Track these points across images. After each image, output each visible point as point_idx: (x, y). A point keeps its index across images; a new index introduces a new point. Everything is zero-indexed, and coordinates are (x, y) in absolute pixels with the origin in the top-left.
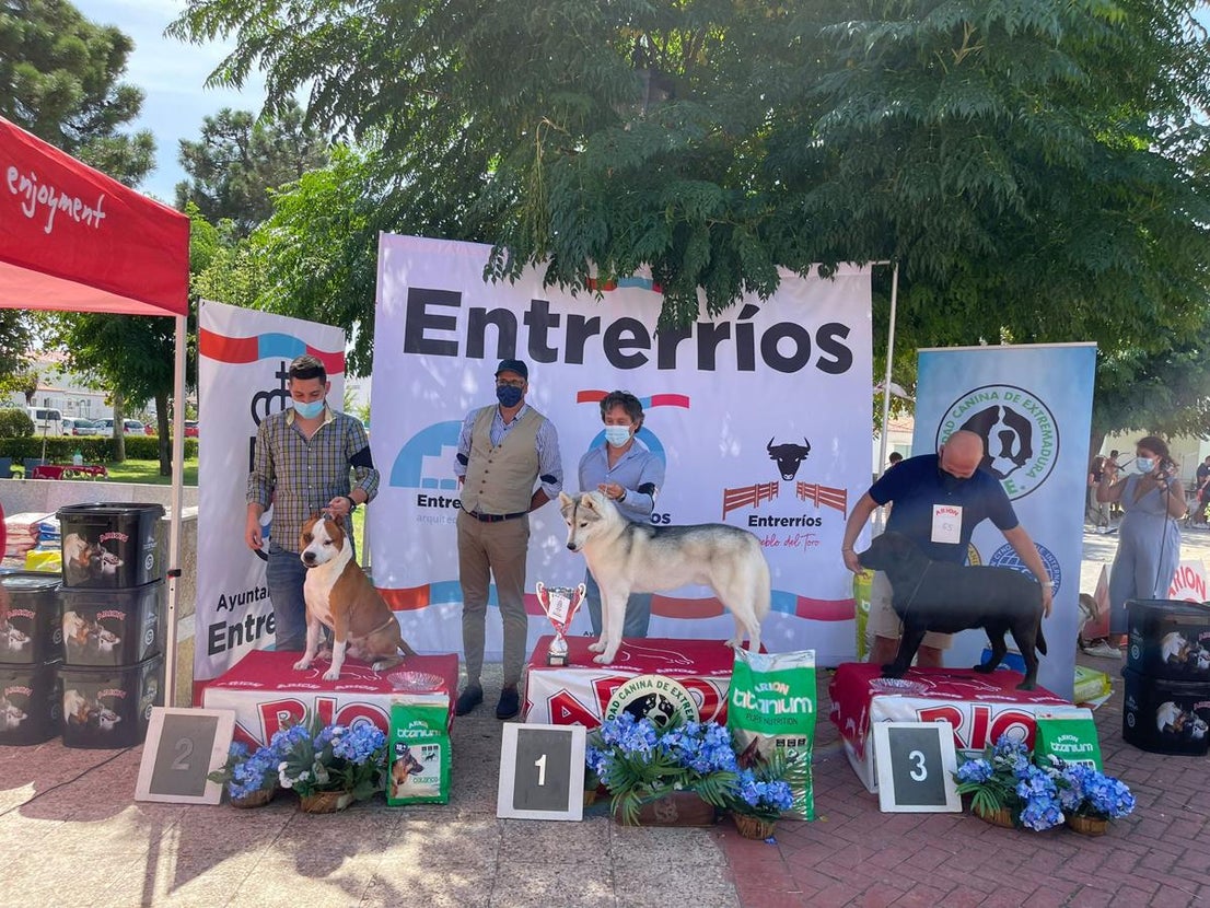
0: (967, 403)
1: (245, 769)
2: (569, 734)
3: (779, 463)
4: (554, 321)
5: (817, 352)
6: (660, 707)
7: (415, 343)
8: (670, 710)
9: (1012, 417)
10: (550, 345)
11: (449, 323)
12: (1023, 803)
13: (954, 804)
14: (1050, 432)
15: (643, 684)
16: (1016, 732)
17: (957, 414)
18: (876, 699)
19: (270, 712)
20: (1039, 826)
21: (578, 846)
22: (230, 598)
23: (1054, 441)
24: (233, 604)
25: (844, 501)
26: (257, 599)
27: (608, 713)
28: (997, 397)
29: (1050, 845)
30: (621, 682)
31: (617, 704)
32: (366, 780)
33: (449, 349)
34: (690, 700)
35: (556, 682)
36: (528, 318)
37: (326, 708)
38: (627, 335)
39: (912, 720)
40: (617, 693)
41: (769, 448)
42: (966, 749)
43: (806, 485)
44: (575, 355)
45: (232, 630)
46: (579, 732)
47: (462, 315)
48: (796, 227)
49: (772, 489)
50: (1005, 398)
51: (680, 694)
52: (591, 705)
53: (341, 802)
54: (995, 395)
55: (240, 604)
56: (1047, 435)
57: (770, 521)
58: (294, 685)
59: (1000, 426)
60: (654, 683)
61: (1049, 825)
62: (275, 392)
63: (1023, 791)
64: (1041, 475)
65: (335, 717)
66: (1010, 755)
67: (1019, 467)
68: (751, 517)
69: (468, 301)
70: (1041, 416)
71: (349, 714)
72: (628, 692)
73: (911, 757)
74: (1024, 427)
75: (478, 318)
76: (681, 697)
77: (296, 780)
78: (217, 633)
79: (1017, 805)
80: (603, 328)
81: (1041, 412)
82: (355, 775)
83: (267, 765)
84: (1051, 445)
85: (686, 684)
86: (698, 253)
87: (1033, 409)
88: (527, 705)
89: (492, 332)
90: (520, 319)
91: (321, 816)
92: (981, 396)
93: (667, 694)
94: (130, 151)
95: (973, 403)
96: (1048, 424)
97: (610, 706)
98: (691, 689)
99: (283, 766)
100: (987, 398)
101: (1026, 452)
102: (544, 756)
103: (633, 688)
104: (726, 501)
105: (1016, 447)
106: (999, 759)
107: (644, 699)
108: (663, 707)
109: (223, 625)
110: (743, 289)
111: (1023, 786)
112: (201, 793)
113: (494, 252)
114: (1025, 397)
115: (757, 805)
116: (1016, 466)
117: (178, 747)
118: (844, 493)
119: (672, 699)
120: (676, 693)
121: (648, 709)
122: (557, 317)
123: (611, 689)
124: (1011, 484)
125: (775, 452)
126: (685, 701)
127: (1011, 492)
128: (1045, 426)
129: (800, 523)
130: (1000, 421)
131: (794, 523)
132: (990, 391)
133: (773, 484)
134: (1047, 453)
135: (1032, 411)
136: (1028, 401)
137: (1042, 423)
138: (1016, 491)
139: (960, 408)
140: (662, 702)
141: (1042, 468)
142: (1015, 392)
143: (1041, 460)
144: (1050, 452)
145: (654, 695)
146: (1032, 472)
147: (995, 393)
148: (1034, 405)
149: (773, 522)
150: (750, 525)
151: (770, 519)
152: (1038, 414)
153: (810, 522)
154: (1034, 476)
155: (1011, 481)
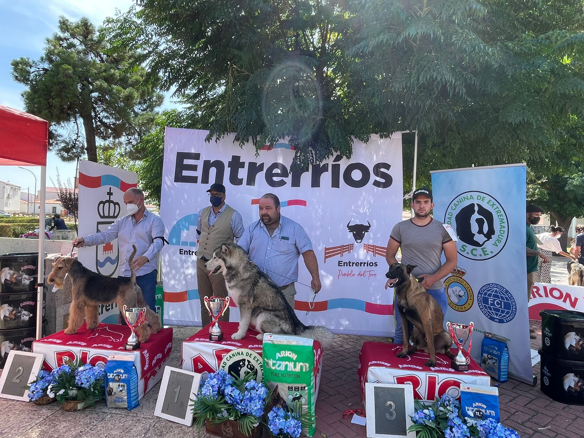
2: (194, 378)
3: (353, 233)
4: (242, 165)
5: (373, 178)
6: (247, 367)
7: (179, 178)
8: (252, 368)
9: (482, 211)
10: (240, 177)
11: (194, 168)
14: (503, 219)
15: (239, 353)
17: (453, 208)
18: (371, 369)
19: (60, 355)
23: (505, 225)
27: (221, 367)
28: (473, 198)
30: (228, 351)
31: (225, 363)
35: (195, 349)
36: (230, 164)
37: (84, 356)
38: (277, 171)
39: (390, 383)
40: (225, 357)
41: (348, 226)
42: (424, 400)
43: (369, 245)
44: (251, 181)
46: (198, 377)
47: (200, 164)
49: (349, 248)
51: (258, 360)
52: (212, 362)
53: (80, 406)
56: (502, 221)
57: (349, 264)
58: (76, 343)
59: (476, 216)
60: (245, 354)
62: (107, 201)
64: (500, 246)
65: (88, 361)
66: (448, 407)
67: (488, 240)
68: (339, 262)
69: (203, 158)
70: (498, 210)
72: (231, 357)
73: (387, 405)
74: (489, 216)
75: (207, 165)
76: (259, 362)
77: (57, 394)
80: (265, 169)
81: (497, 208)
82: (85, 393)
84: (504, 227)
87: (493, 205)
88: (182, 361)
89: (213, 171)
90: (226, 165)
91: (69, 413)
92: (465, 198)
93: (251, 360)
95: (461, 202)
96: (502, 215)
97: (222, 364)
99: (51, 386)
100: (468, 199)
101: (491, 232)
102: (179, 387)
103: (233, 355)
104: (326, 253)
105: (486, 228)
106: (441, 408)
107: (239, 361)
108: (249, 367)
112: (22, 395)
113: (211, 132)
114: (488, 198)
116: (486, 239)
117: (17, 371)
119: (253, 362)
120: (256, 359)
121: (241, 367)
122: (243, 163)
123: (223, 355)
124: (484, 250)
125: (351, 228)
126: (261, 364)
127: (485, 255)
128: (500, 215)
129: (366, 265)
130: (476, 212)
131: (362, 265)
132: (469, 194)
133: (351, 245)
134: (503, 232)
135: (493, 207)
136: (490, 200)
137: (499, 214)
138: (488, 254)
139: (455, 204)
140: (249, 364)
141: (501, 241)
142: (483, 195)
143: (500, 236)
144: (504, 231)
145: (244, 360)
146: (496, 243)
147: (471, 196)
148: (493, 203)
149: (351, 264)
150: (339, 266)
151: (350, 262)
152: (496, 208)
153: (371, 264)
154: (497, 246)
155: (485, 248)
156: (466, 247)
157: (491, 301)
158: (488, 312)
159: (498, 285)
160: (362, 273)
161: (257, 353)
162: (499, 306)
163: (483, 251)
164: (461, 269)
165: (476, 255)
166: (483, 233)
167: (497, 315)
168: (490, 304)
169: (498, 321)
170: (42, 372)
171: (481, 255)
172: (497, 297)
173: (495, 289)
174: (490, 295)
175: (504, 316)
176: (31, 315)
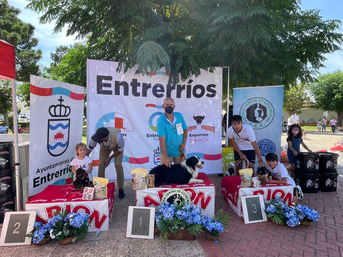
0: (248, 103)
1: (38, 233)
2: (150, 210)
3: (196, 120)
4: (139, 85)
5: (206, 92)
6: (178, 198)
7: (99, 91)
8: (182, 199)
9: (261, 106)
10: (138, 92)
11: (109, 85)
12: (288, 219)
13: (265, 219)
14: (272, 110)
15: (173, 191)
16: (279, 195)
17: (245, 106)
18: (241, 189)
19: (49, 210)
20: (293, 226)
21: (155, 251)
22: (41, 169)
23: (273, 112)
24: (42, 171)
25: (214, 129)
26: (51, 168)
27: (162, 201)
29: (297, 232)
30: (166, 191)
31: (165, 198)
32: (82, 232)
33: (110, 93)
34: (187, 195)
36: (132, 84)
37: (68, 207)
38: (159, 88)
39: (251, 195)
40: (165, 194)
41: (193, 117)
42: (265, 201)
43: (204, 126)
44: (145, 94)
45: (42, 179)
46: (152, 210)
48: (204, 57)
50: (259, 101)
51: (184, 193)
52: (156, 198)
53: (74, 240)
55: (45, 170)
56: (271, 111)
58: (58, 200)
59: (258, 109)
60: (176, 191)
61: (296, 225)
63: (288, 215)
64: (269, 122)
65: (72, 210)
66: (279, 202)
67: (263, 119)
68: (190, 134)
71: (76, 209)
72: (168, 194)
73: (252, 206)
74: (264, 109)
75: (118, 84)
76: (185, 194)
77: (57, 235)
78: (36, 181)
79: (285, 219)
80: (152, 87)
81: (269, 105)
82: (78, 231)
83: (46, 230)
85: (186, 190)
86: (179, 63)
87: (267, 104)
88: (136, 200)
89: (122, 88)
90: (129, 84)
91: (67, 246)
92: (252, 101)
93: (180, 194)
94: (35, 53)
95: (250, 103)
96: (271, 108)
97: (163, 199)
98: (188, 192)
99: (51, 231)
100: (254, 101)
101: (265, 115)
102: (141, 217)
103: (170, 193)
105: (262, 114)
106: (276, 204)
107: (174, 196)
108: (179, 198)
109: (39, 178)
110: (191, 74)
111: (287, 214)
112: (23, 241)
113: (119, 64)
114: (265, 101)
115: (212, 231)
117: (15, 226)
118: (214, 127)
119: (182, 195)
120: (183, 193)
121: (175, 199)
122: (140, 83)
123: (163, 193)
125: (195, 118)
126: (186, 196)
127: (261, 126)
129: (202, 135)
130: (258, 107)
131: (201, 135)
132: (255, 99)
133: (195, 126)
137: (269, 108)
138: (263, 126)
139: (246, 104)
140: (179, 196)
142: (262, 99)
144: (272, 115)
145: (176, 195)
146: (267, 121)
147: (256, 100)
149: (196, 135)
150: (190, 136)
151: (195, 135)
153: (205, 135)
154: (268, 122)
155: (261, 123)
156: (252, 123)
157: (263, 147)
158: (262, 152)
159: (267, 139)
160: (201, 139)
161: (184, 190)
162: (267, 149)
163: (260, 125)
165: (257, 127)
166: (261, 117)
167: (266, 153)
168: (262, 149)
170: (37, 223)
171: (259, 127)
172: (266, 145)
173: (266, 141)
174: (263, 145)
176: (9, 186)
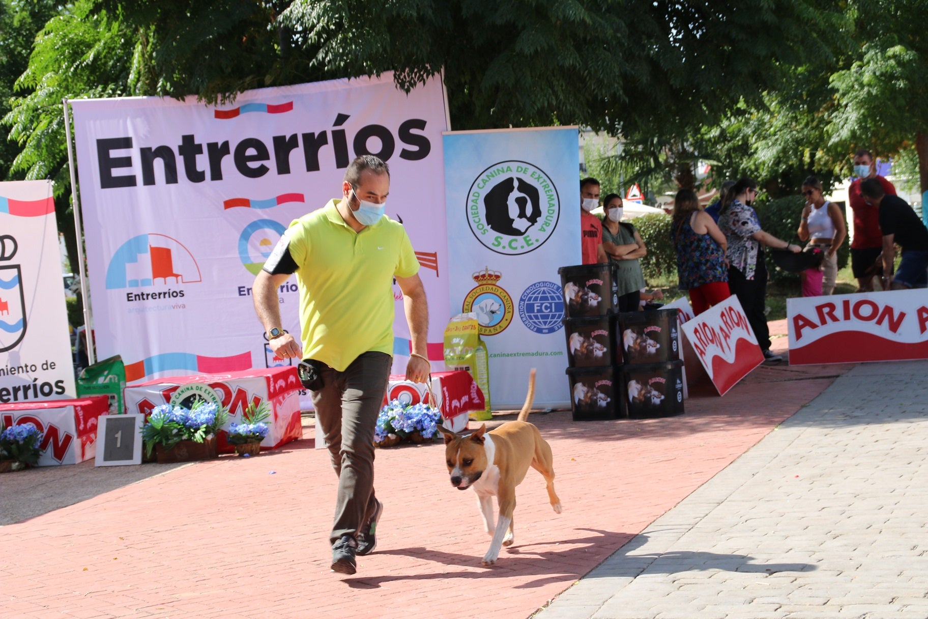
0: (488, 176)
4: (199, 149)
5: (400, 146)
9: (524, 186)
10: (199, 168)
11: (126, 162)
14: (552, 195)
17: (481, 186)
23: (556, 202)
28: (511, 171)
33: (129, 182)
36: (182, 150)
38: (251, 152)
44: (217, 175)
47: (134, 155)
50: (517, 171)
54: (509, 169)
56: (551, 198)
59: (515, 194)
64: (549, 230)
67: (533, 224)
69: (138, 144)
70: (544, 184)
75: (147, 155)
81: (545, 181)
84: (554, 205)
87: (539, 178)
89: (159, 165)
90: (176, 152)
92: (498, 170)
95: (493, 176)
96: (551, 190)
100: (504, 172)
101: (537, 213)
105: (529, 210)
114: (532, 169)
116: (530, 224)
122: (200, 146)
124: (528, 239)
127: (529, 245)
128: (548, 191)
130: (516, 189)
132: (505, 165)
134: (552, 212)
135: (538, 181)
136: (534, 172)
137: (546, 189)
139: (483, 180)
141: (549, 224)
142: (524, 165)
143: (548, 218)
144: (554, 211)
146: (542, 227)
147: (508, 167)
148: (539, 176)
152: (543, 182)
154: (544, 230)
155: (528, 236)
156: (501, 238)
157: (537, 306)
158: (535, 322)
159: (546, 282)
162: (549, 310)
163: (526, 241)
164: (494, 272)
165: (516, 249)
166: (525, 216)
167: (545, 323)
168: (536, 311)
169: (547, 331)
172: (546, 299)
173: (543, 289)
174: (536, 299)
175: (556, 322)
